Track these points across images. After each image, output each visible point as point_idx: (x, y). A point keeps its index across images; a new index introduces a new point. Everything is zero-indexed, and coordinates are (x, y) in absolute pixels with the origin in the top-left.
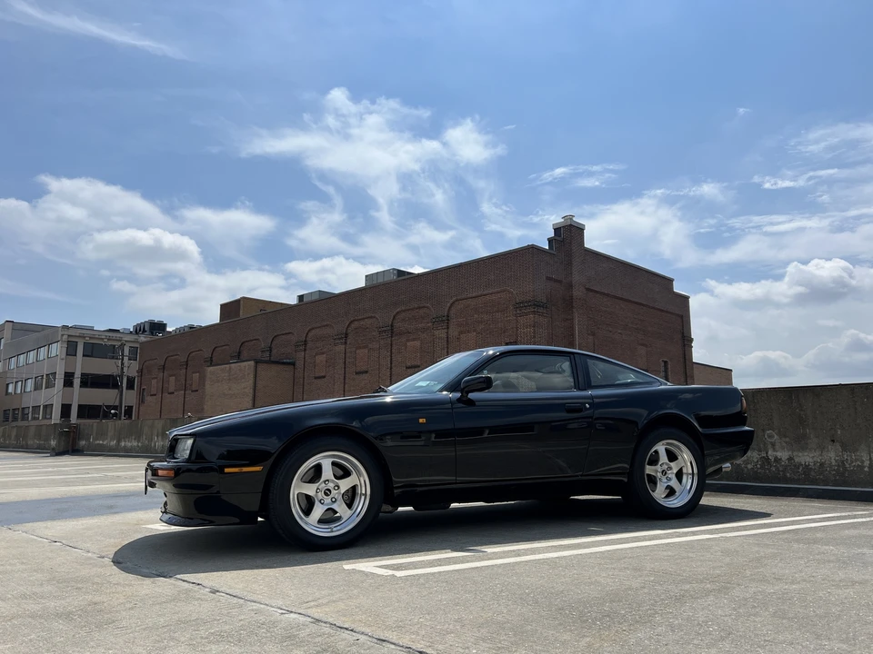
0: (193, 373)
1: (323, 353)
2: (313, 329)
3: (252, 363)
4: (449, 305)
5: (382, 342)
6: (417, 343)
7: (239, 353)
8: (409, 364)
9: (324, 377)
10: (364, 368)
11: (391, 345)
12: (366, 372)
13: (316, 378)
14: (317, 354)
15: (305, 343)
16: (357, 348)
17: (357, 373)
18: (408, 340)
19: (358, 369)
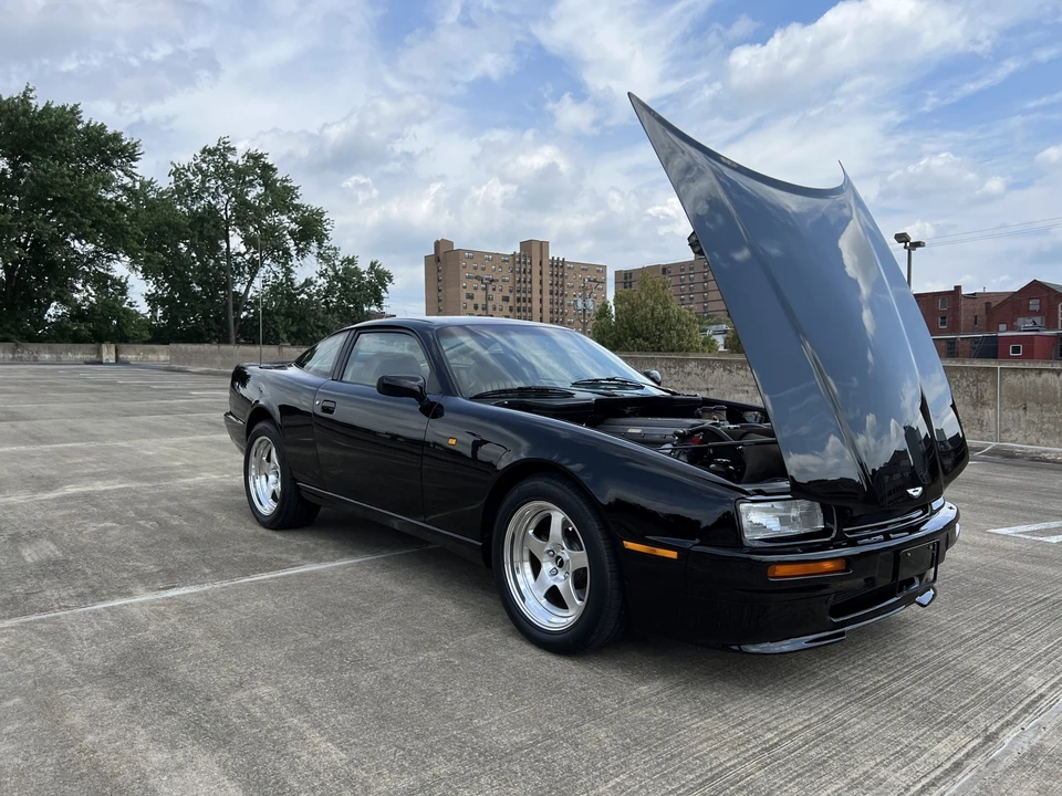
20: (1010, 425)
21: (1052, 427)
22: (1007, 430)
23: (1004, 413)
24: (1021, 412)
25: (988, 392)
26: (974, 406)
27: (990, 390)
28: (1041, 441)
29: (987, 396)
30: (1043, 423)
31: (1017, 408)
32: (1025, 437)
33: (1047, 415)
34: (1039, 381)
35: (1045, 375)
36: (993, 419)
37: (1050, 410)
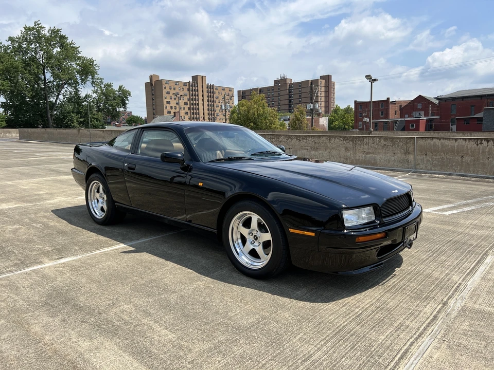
20: (420, 162)
21: (437, 162)
22: (419, 164)
23: (417, 157)
24: (425, 156)
25: (411, 148)
26: (405, 154)
27: (412, 147)
28: (433, 168)
29: (411, 149)
30: (433, 161)
31: (423, 155)
32: (426, 167)
33: (435, 157)
34: (432, 143)
35: (434, 140)
36: (413, 160)
37: (436, 155)
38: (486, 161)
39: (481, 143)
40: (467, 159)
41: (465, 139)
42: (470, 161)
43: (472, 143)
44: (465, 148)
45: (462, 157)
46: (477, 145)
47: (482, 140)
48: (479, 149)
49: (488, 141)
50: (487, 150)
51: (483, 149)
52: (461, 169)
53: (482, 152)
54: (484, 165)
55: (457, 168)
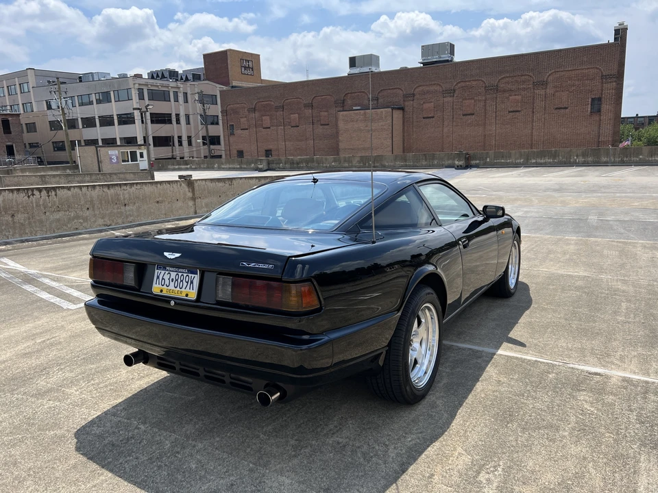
0: (291, 114)
1: (431, 102)
2: (420, 86)
3: (390, 109)
4: (548, 74)
5: (488, 96)
6: (519, 98)
7: (344, 100)
8: (510, 110)
9: (433, 117)
10: (469, 112)
11: (496, 98)
12: (473, 114)
13: (424, 118)
14: (424, 103)
15: (414, 95)
16: (463, 99)
17: (464, 115)
18: (511, 95)
19: (465, 113)
38: (43, 217)
39: (33, 195)
40: (20, 217)
41: (12, 191)
42: (24, 220)
43: (22, 195)
44: (14, 203)
45: (13, 216)
46: (29, 197)
47: (32, 190)
48: (32, 202)
49: (40, 190)
50: (41, 203)
51: (36, 202)
52: (15, 233)
53: (36, 206)
54: (41, 222)
55: (9, 232)
